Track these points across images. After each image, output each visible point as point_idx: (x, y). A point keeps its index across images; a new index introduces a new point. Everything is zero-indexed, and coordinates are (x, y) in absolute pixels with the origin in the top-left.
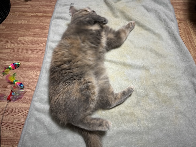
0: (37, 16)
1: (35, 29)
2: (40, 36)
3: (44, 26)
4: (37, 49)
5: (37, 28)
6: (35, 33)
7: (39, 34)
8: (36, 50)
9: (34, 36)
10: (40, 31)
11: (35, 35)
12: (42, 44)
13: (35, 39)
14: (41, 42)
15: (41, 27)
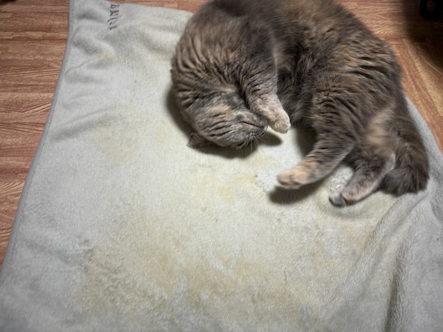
0: (29, 39)
1: (21, 70)
2: (35, 88)
3: (45, 62)
4: (24, 121)
5: (26, 69)
6: (21, 81)
7: (32, 83)
8: (21, 124)
9: (17, 88)
10: (34, 77)
11: (19, 85)
12: (37, 109)
13: (19, 96)
14: (35, 103)
15: (37, 67)
